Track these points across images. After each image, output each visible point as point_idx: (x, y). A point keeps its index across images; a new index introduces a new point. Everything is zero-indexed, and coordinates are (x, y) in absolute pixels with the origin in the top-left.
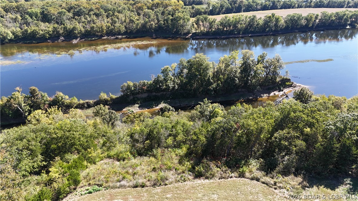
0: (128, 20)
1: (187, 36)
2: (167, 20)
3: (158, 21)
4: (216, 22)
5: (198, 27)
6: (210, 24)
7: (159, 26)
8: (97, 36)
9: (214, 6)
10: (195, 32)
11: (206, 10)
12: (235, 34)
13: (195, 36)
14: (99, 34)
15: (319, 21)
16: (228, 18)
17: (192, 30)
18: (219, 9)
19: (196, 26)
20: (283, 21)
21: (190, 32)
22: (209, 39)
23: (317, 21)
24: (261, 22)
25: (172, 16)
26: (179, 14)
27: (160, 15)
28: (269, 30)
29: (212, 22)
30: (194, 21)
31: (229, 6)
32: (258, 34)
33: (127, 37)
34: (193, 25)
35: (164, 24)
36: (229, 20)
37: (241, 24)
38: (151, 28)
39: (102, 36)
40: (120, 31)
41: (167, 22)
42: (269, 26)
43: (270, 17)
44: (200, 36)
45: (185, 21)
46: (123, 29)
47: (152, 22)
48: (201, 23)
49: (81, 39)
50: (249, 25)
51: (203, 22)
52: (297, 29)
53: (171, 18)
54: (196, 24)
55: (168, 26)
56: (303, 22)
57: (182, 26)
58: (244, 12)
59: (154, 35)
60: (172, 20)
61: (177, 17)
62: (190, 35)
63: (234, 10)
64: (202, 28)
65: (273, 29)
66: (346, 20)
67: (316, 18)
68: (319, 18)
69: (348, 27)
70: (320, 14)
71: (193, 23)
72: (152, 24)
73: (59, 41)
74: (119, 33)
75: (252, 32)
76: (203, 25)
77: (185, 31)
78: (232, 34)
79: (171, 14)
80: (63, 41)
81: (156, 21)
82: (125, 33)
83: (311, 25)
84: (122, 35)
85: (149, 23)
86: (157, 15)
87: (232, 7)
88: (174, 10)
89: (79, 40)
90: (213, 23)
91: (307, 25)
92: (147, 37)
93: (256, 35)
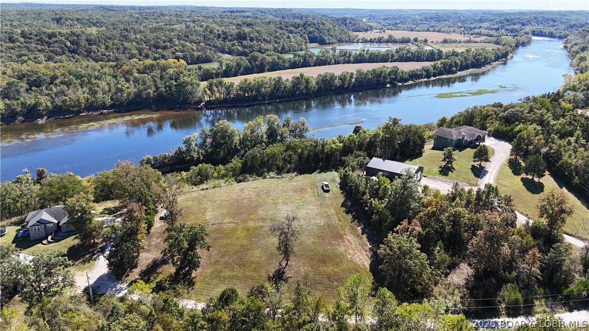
0: (113, 90)
1: (199, 105)
2: (170, 87)
3: (157, 88)
4: (234, 86)
5: (212, 94)
6: (227, 90)
7: (158, 94)
8: (72, 112)
9: (229, 65)
10: (208, 99)
11: (219, 71)
12: (260, 100)
13: (210, 105)
14: (75, 109)
15: (356, 81)
16: (248, 82)
17: (204, 97)
18: (236, 69)
19: (208, 92)
20: (314, 83)
21: (202, 100)
22: (229, 108)
23: (353, 80)
24: (289, 85)
25: (176, 81)
26: (185, 78)
27: (158, 80)
28: (299, 93)
29: (229, 86)
30: (205, 86)
31: (248, 64)
32: (288, 99)
33: (115, 111)
34: (205, 91)
35: (165, 92)
36: (250, 83)
37: (265, 88)
38: (148, 97)
39: (79, 112)
40: (104, 103)
41: (170, 89)
42: (299, 89)
43: (298, 78)
44: (216, 104)
45: (194, 87)
46: (109, 102)
47: (150, 90)
48: (215, 89)
49: (49, 118)
50: (275, 88)
51: (217, 87)
52: (332, 90)
53: (175, 83)
54: (209, 90)
55: (172, 94)
56: (337, 82)
57: (191, 93)
58: (268, 71)
59: (154, 106)
60: (176, 86)
61: (183, 82)
62: (204, 103)
63: (256, 70)
64: (218, 95)
65: (304, 91)
66: (385, 78)
67: (351, 77)
68: (355, 76)
69: (388, 85)
70: (355, 73)
71: (204, 88)
72: (150, 93)
73: (17, 122)
74: (104, 107)
75: (279, 97)
76: (218, 91)
77: (196, 99)
78: (256, 101)
79: (174, 78)
80: (22, 122)
81: (154, 88)
82: (112, 106)
83: (346, 85)
84: (108, 108)
85: (146, 92)
86: (155, 81)
87: (251, 65)
88: (177, 73)
89: (47, 119)
90: (231, 88)
91: (342, 86)
92: (145, 110)
93: (285, 100)
